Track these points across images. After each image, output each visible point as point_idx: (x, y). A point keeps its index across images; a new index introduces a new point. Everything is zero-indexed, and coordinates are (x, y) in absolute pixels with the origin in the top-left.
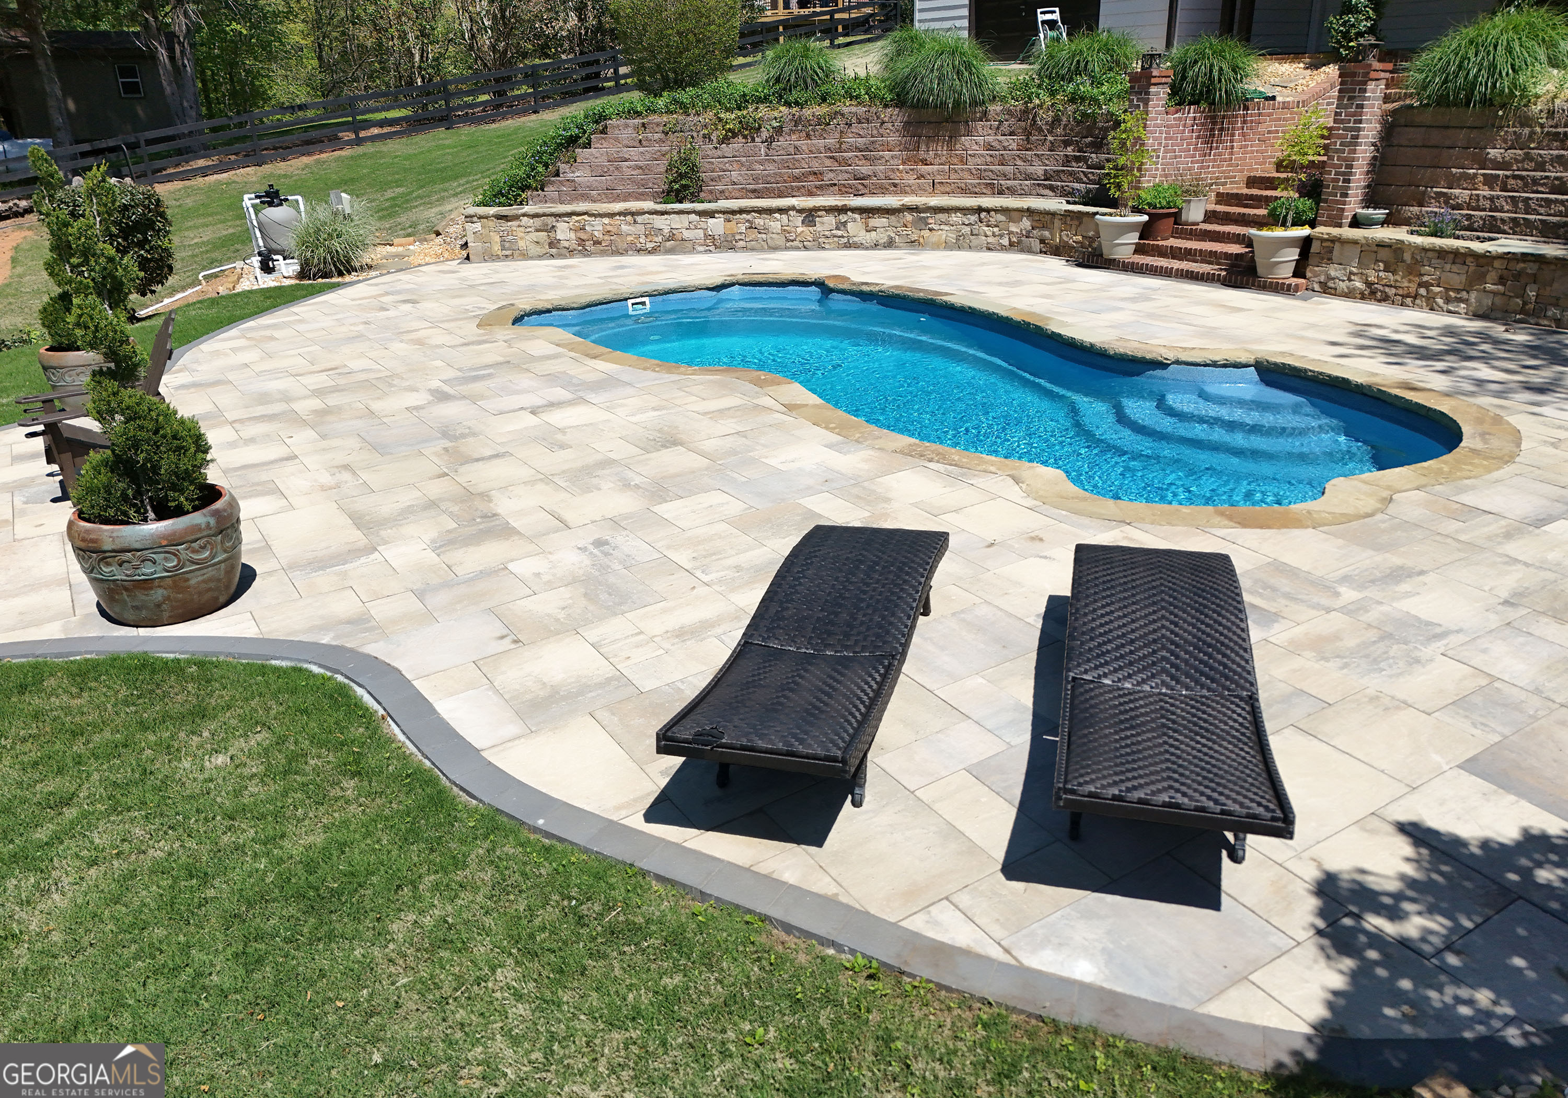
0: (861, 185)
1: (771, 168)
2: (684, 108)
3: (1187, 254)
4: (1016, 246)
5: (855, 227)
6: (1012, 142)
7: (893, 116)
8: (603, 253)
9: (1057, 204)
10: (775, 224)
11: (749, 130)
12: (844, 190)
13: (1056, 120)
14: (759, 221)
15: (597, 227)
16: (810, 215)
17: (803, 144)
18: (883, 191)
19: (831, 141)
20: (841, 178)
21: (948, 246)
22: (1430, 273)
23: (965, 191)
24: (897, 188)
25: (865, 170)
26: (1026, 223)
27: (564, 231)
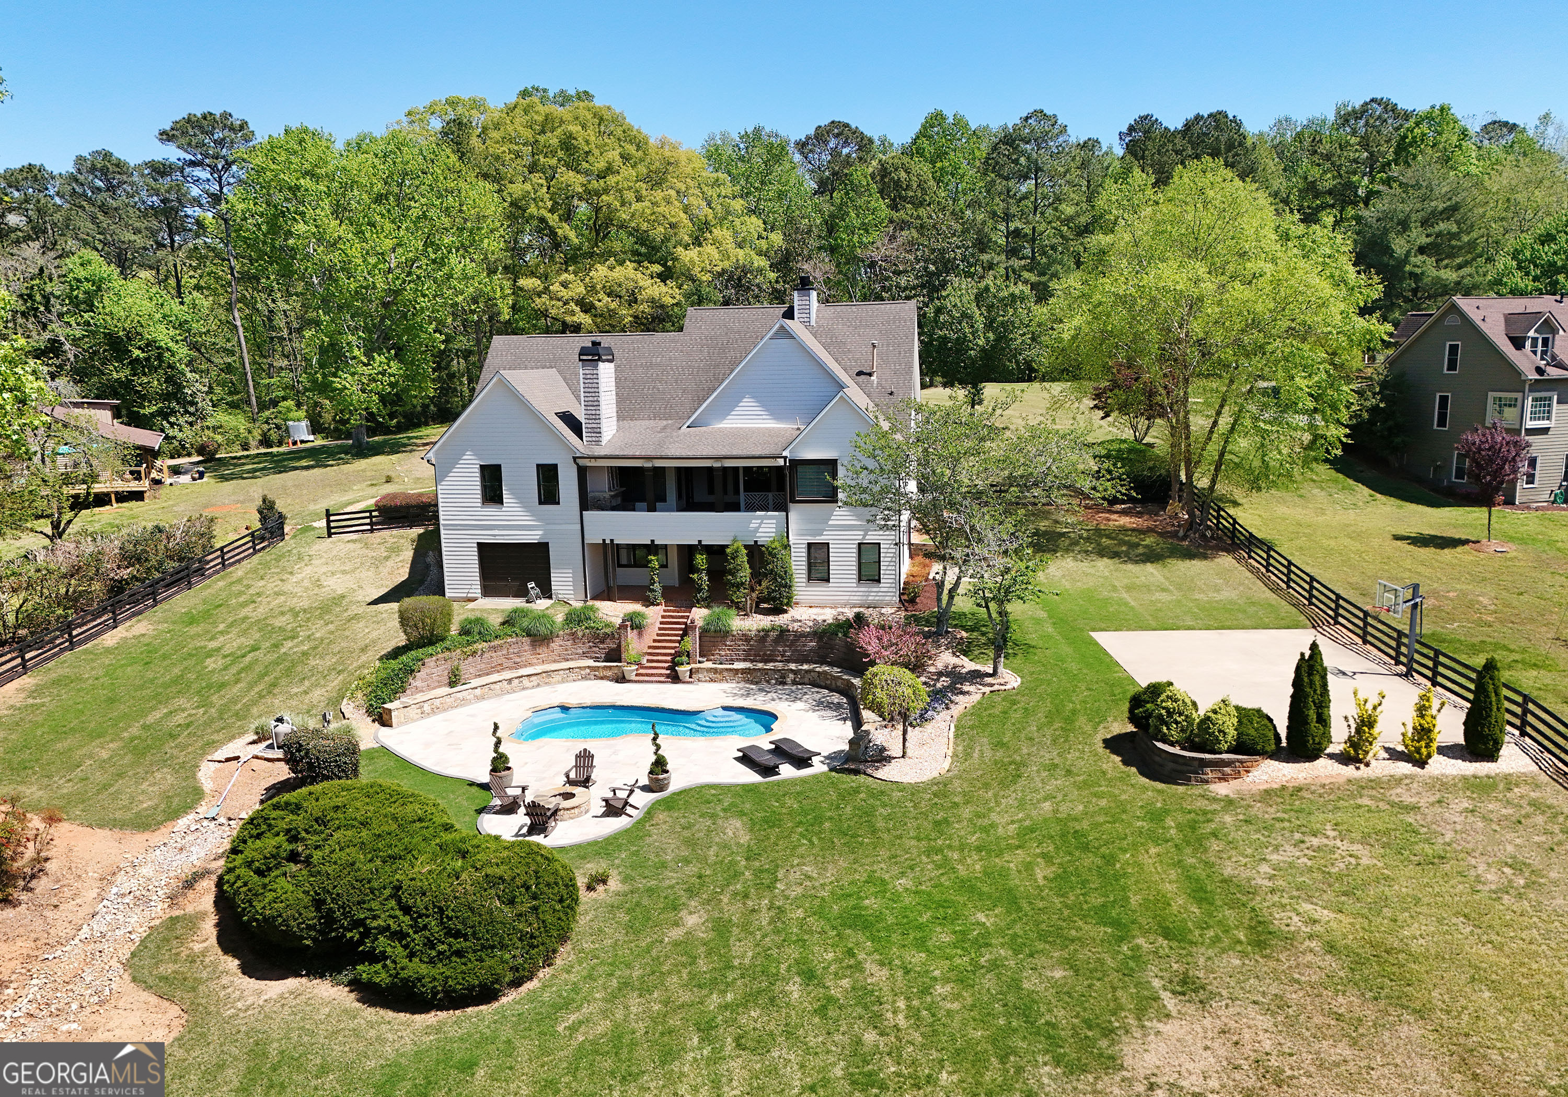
0: (517, 666)
1: (483, 666)
2: (448, 649)
3: (652, 675)
4: (584, 678)
5: (525, 681)
6: (569, 643)
7: (527, 640)
8: (440, 712)
9: (591, 663)
10: (497, 686)
11: (474, 653)
12: (510, 668)
13: (584, 636)
14: (492, 686)
15: (437, 702)
16: (510, 681)
17: (494, 654)
18: (525, 666)
19: (505, 652)
20: (510, 665)
21: (559, 682)
22: (725, 674)
23: (555, 661)
24: (531, 665)
25: (518, 660)
26: (588, 671)
27: (427, 707)
